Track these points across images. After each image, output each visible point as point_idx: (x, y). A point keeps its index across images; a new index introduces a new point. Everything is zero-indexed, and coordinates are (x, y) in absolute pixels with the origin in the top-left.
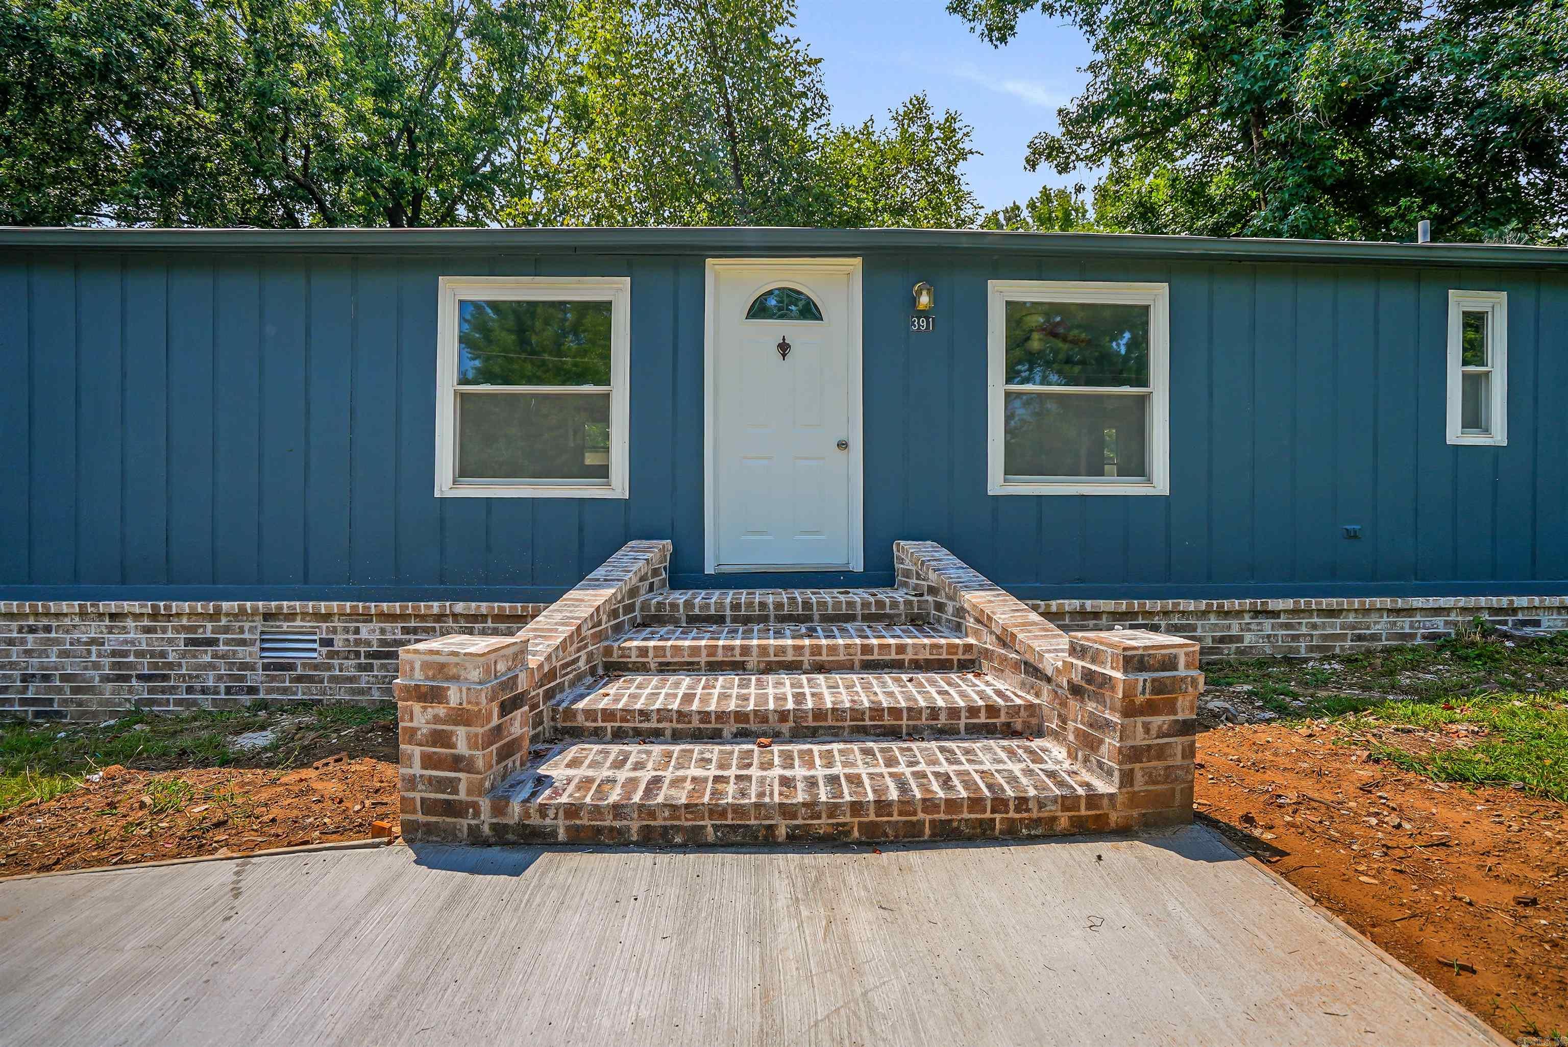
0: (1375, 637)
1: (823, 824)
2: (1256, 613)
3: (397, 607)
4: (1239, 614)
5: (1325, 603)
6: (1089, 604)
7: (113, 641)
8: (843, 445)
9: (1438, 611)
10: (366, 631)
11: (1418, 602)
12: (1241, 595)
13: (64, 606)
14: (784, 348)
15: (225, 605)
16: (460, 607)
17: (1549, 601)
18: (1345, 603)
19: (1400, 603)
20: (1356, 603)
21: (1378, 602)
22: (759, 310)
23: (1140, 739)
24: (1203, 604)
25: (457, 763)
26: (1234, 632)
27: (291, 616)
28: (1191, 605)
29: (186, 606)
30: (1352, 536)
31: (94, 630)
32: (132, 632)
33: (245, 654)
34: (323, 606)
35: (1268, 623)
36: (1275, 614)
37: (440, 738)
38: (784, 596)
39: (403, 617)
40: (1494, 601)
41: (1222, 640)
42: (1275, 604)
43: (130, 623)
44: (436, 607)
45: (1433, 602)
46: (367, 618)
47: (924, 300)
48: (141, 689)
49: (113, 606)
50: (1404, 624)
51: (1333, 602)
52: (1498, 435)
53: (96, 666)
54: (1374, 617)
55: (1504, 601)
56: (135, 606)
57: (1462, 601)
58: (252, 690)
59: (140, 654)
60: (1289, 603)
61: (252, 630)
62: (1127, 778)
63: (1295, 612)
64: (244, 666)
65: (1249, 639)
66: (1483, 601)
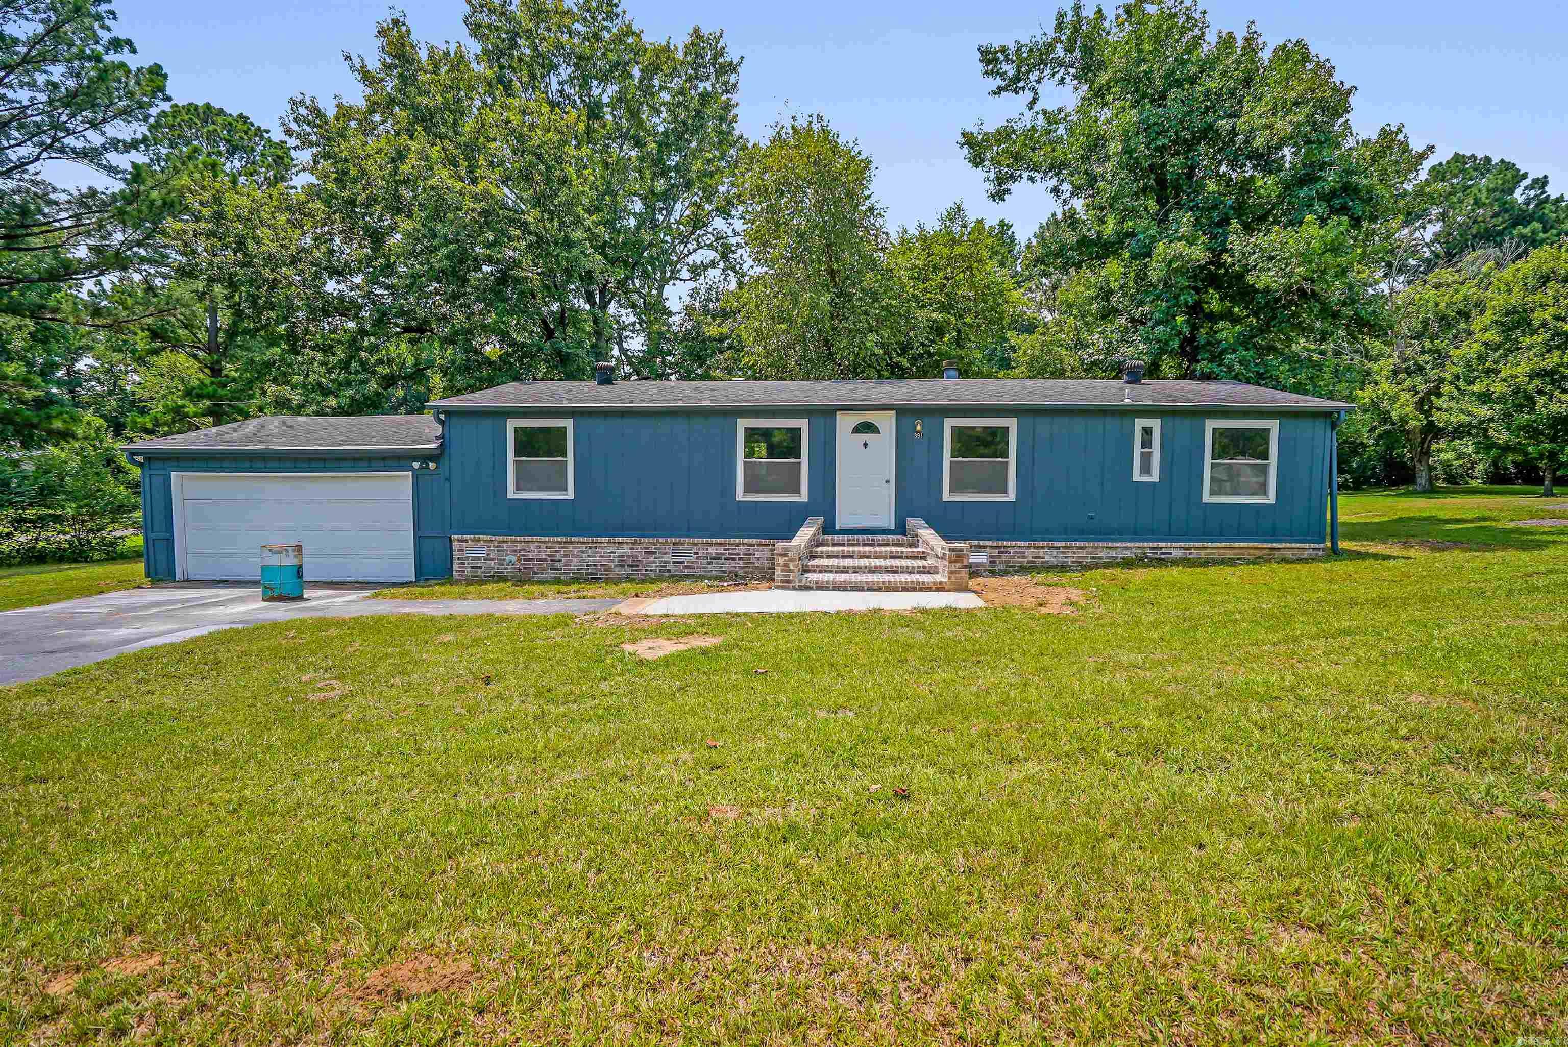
0: (1099, 558)
1: (876, 586)
2: (1050, 548)
3: (723, 541)
4: (1043, 547)
5: (1078, 544)
6: (981, 543)
7: (619, 552)
8: (888, 482)
9: (1127, 548)
10: (710, 550)
11: (1118, 544)
12: (1044, 540)
13: (603, 540)
14: (866, 445)
15: (661, 540)
16: (746, 541)
17: (1174, 545)
18: (1087, 544)
19: (1110, 545)
20: (1091, 544)
21: (1101, 544)
22: (857, 430)
23: (953, 569)
24: (1027, 544)
25: (790, 571)
26: (1041, 555)
27: (683, 544)
28: (1022, 544)
29: (646, 540)
30: (1091, 518)
31: (612, 548)
32: (626, 550)
33: (666, 557)
34: (696, 540)
35: (1055, 552)
36: (1058, 548)
37: (786, 565)
38: (865, 537)
39: (725, 544)
40: (1151, 544)
41: (1036, 558)
42: (1057, 544)
43: (625, 546)
44: (737, 541)
45: (1124, 544)
46: (711, 545)
47: (919, 428)
48: (629, 570)
49: (620, 540)
50: (1113, 553)
51: (1082, 544)
52: (1155, 477)
53: (613, 561)
54: (1099, 550)
55: (1155, 545)
56: (628, 540)
57: (1137, 544)
58: (669, 571)
59: (628, 557)
60: (1063, 544)
61: (669, 549)
62: (950, 578)
63: (1066, 547)
64: (666, 562)
65: (1047, 558)
66: (1146, 544)
